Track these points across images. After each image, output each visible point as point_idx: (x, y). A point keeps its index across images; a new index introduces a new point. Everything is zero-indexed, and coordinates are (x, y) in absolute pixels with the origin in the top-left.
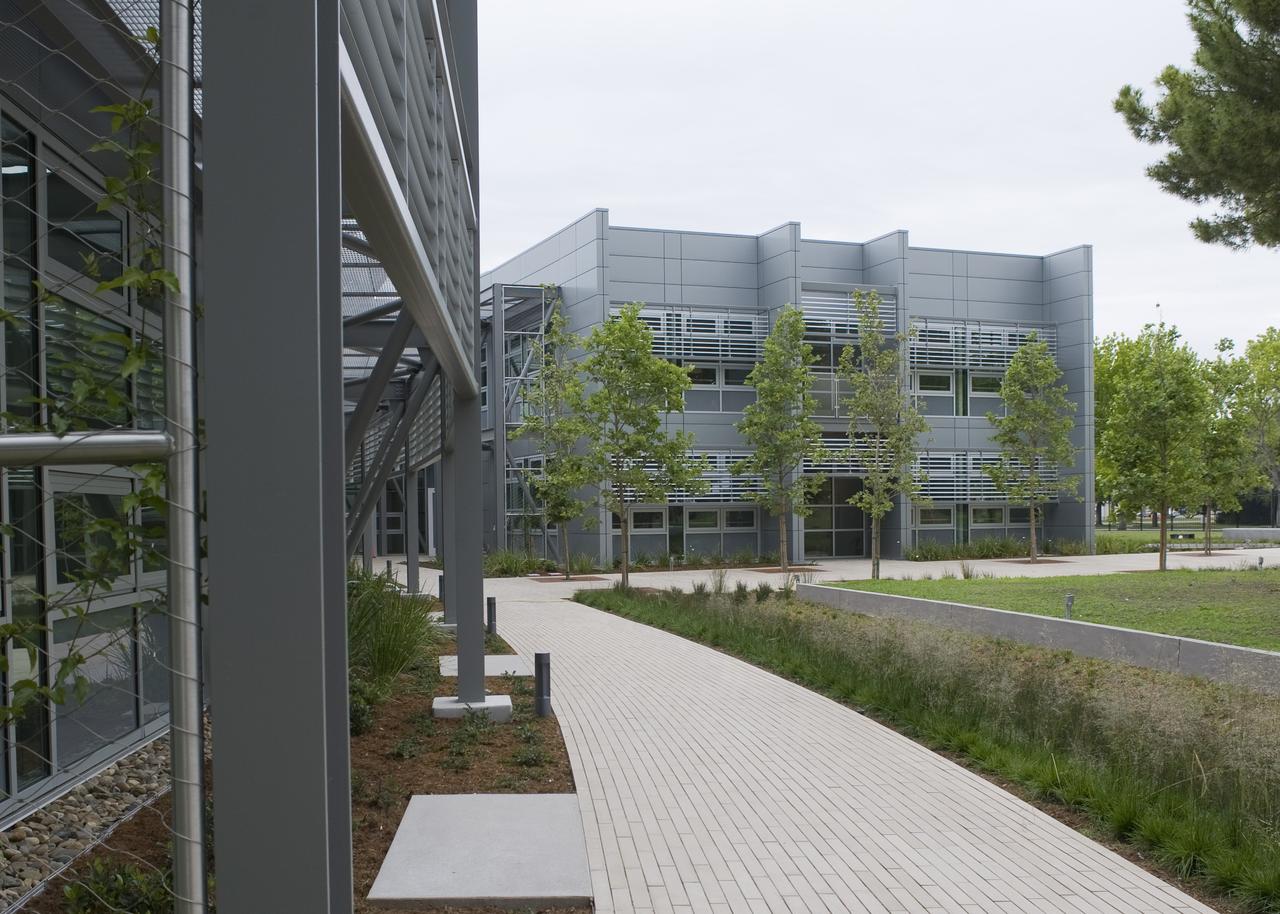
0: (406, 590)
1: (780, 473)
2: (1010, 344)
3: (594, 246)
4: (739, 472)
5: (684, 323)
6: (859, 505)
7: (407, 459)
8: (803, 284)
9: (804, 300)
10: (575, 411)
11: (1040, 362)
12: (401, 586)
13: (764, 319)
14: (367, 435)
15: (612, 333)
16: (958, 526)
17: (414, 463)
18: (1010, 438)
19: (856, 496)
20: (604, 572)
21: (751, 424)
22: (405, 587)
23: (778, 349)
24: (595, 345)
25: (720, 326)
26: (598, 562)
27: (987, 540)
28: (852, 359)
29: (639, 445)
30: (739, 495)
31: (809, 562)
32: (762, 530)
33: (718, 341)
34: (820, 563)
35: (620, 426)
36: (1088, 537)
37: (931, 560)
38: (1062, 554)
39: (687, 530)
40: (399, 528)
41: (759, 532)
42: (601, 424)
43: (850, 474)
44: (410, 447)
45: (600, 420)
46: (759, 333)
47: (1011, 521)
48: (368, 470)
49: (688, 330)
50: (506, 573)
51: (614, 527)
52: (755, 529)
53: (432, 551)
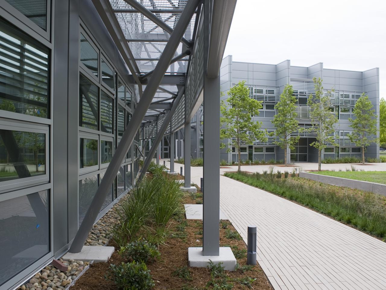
0: (169, 171)
1: (285, 136)
2: (352, 98)
3: (228, 67)
4: (272, 135)
5: (254, 90)
6: (314, 146)
7: (171, 129)
8: (291, 78)
9: (291, 83)
10: (224, 115)
11: (366, 103)
12: (168, 169)
13: (278, 89)
14: (158, 122)
15: (237, 90)
16: (336, 153)
17: (173, 130)
18: (356, 126)
19: (313, 143)
20: (230, 165)
21: (276, 120)
22: (169, 169)
23: (285, 98)
24: (231, 93)
25: (264, 91)
26: (228, 162)
27: (346, 157)
28: (312, 99)
29: (245, 126)
30: (272, 143)
31: (292, 164)
32: (276, 153)
33: (264, 96)
34: (295, 164)
35: (238, 120)
36: (377, 157)
37: (330, 163)
38: (369, 162)
39: (254, 153)
40: (167, 151)
41: (275, 154)
42: (232, 119)
43: (305, 137)
44: (172, 125)
45: (232, 117)
46: (276, 94)
47: (352, 152)
48: (158, 131)
49: (255, 93)
50: (200, 165)
51: (233, 152)
52: (275, 153)
53: (177, 158)
